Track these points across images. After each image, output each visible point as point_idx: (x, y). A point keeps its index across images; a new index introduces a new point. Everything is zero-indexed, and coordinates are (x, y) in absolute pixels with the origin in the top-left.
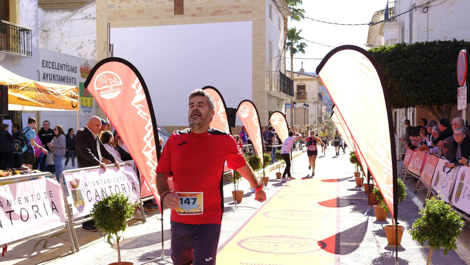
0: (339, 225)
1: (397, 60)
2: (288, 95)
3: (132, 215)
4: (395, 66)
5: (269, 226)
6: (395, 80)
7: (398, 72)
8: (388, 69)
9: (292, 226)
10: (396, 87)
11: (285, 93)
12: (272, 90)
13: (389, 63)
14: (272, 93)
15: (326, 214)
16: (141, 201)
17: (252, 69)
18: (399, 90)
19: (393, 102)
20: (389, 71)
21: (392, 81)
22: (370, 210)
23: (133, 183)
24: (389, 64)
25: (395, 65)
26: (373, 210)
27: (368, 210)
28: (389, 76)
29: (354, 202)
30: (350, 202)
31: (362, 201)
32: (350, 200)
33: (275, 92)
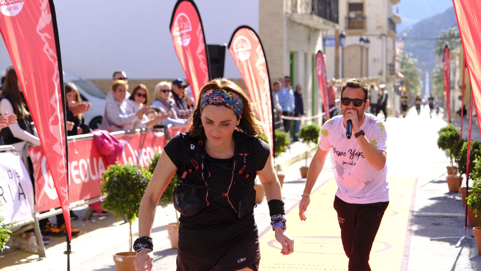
0: (407, 264)
2: (328, 22)
3: (4, 243)
5: (275, 264)
9: (318, 265)
11: (322, 17)
12: (296, 12)
14: (296, 18)
15: (385, 243)
16: (35, 218)
22: (467, 235)
23: (19, 184)
26: (473, 237)
27: (464, 236)
29: (439, 221)
30: (433, 222)
31: (455, 219)
32: (432, 218)
33: (302, 15)
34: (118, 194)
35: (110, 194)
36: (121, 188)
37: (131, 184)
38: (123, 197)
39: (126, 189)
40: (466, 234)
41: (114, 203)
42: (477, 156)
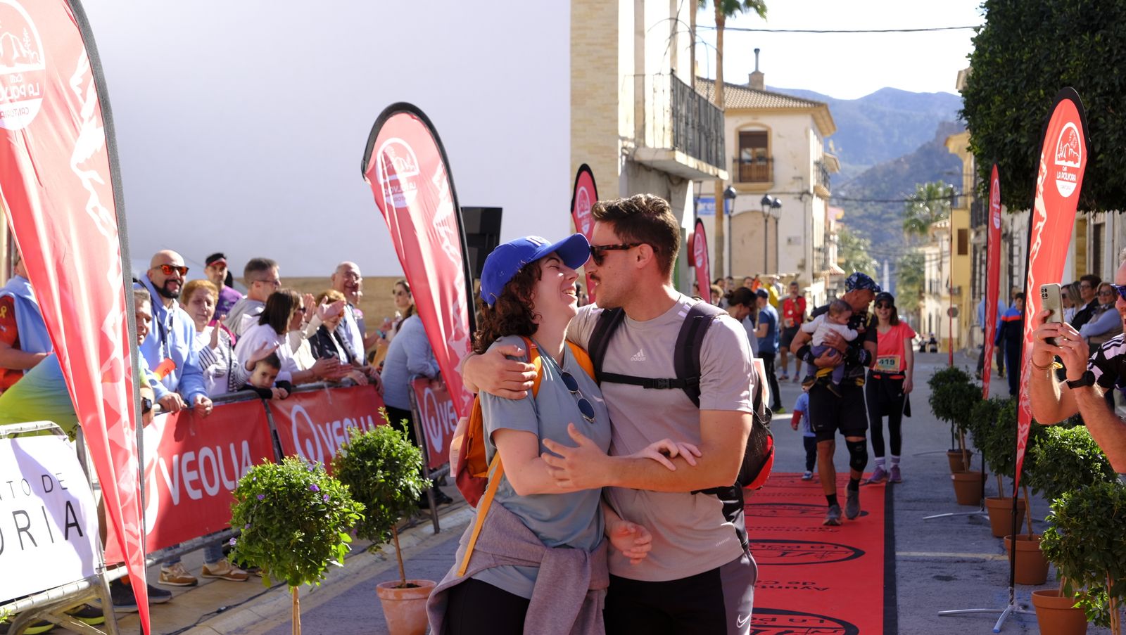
1: (1114, 23)
2: (704, 164)
4: (1107, 49)
6: (1107, 100)
7: (1115, 72)
8: (1077, 60)
10: (1107, 127)
11: (694, 155)
12: (644, 144)
13: (1083, 36)
14: (644, 156)
17: (572, 66)
18: (1118, 139)
19: (1096, 185)
20: (1081, 68)
21: (1093, 103)
24: (1081, 40)
25: (1106, 45)
26: (1027, 607)
27: (1010, 607)
28: (1082, 84)
29: (949, 571)
30: (937, 572)
31: (981, 565)
32: (935, 565)
33: (656, 151)
34: (268, 531)
35: (250, 531)
36: (274, 518)
37: (296, 508)
38: (279, 537)
39: (286, 519)
40: (1012, 604)
41: (259, 549)
42: (1039, 441)
